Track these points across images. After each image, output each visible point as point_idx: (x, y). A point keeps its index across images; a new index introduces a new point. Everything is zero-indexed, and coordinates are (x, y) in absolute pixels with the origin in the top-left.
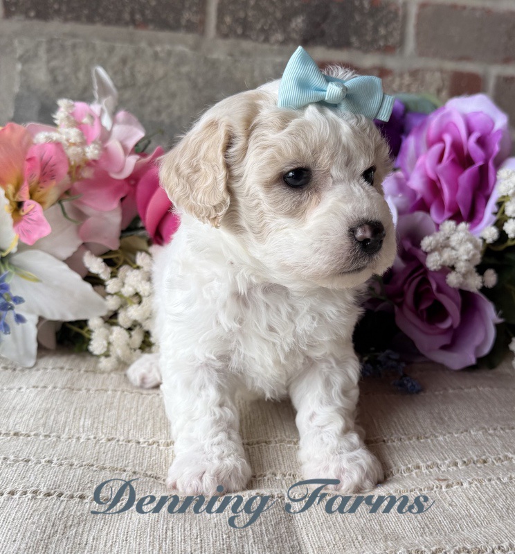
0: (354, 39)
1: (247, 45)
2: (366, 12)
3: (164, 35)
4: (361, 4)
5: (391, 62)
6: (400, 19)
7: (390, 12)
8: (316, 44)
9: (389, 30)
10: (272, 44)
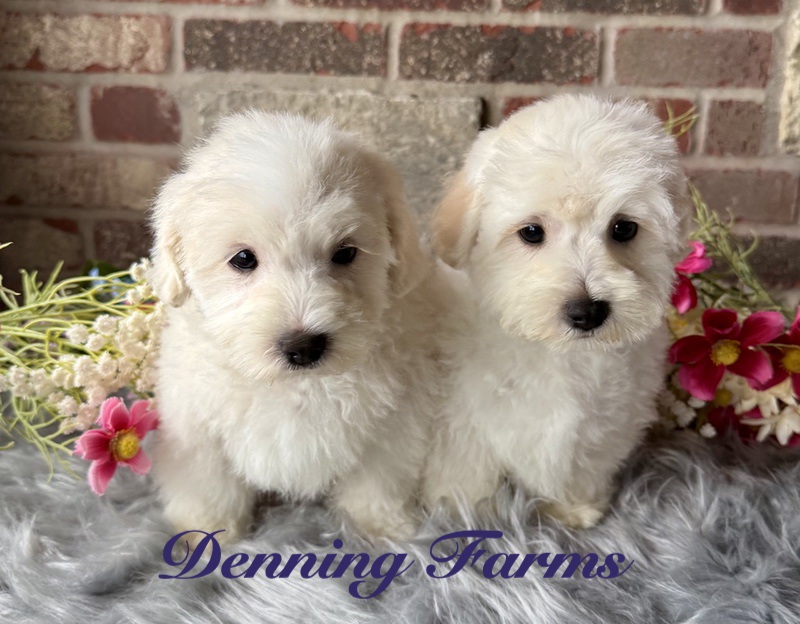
0: (545, 72)
1: (431, 85)
2: (559, 42)
3: (346, 80)
4: (553, 34)
6: (597, 46)
7: (585, 41)
8: (505, 79)
9: (585, 60)
10: (458, 83)
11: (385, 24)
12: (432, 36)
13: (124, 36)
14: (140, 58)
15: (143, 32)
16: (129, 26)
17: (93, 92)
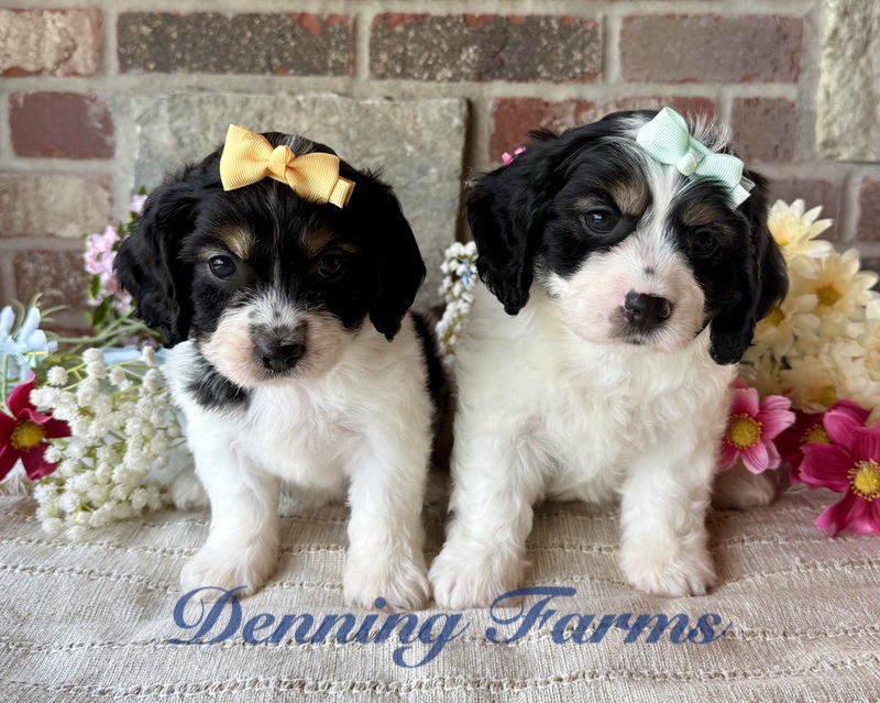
0: (540, 68)
1: (408, 85)
2: (555, 33)
3: (308, 80)
4: (548, 23)
5: (590, 92)
6: (600, 37)
7: (585, 31)
8: (493, 77)
9: (587, 52)
10: (439, 82)
11: (353, 15)
12: (407, 28)
13: (47, 34)
14: (67, 59)
15: (70, 29)
16: (54, 22)
17: (13, 99)
